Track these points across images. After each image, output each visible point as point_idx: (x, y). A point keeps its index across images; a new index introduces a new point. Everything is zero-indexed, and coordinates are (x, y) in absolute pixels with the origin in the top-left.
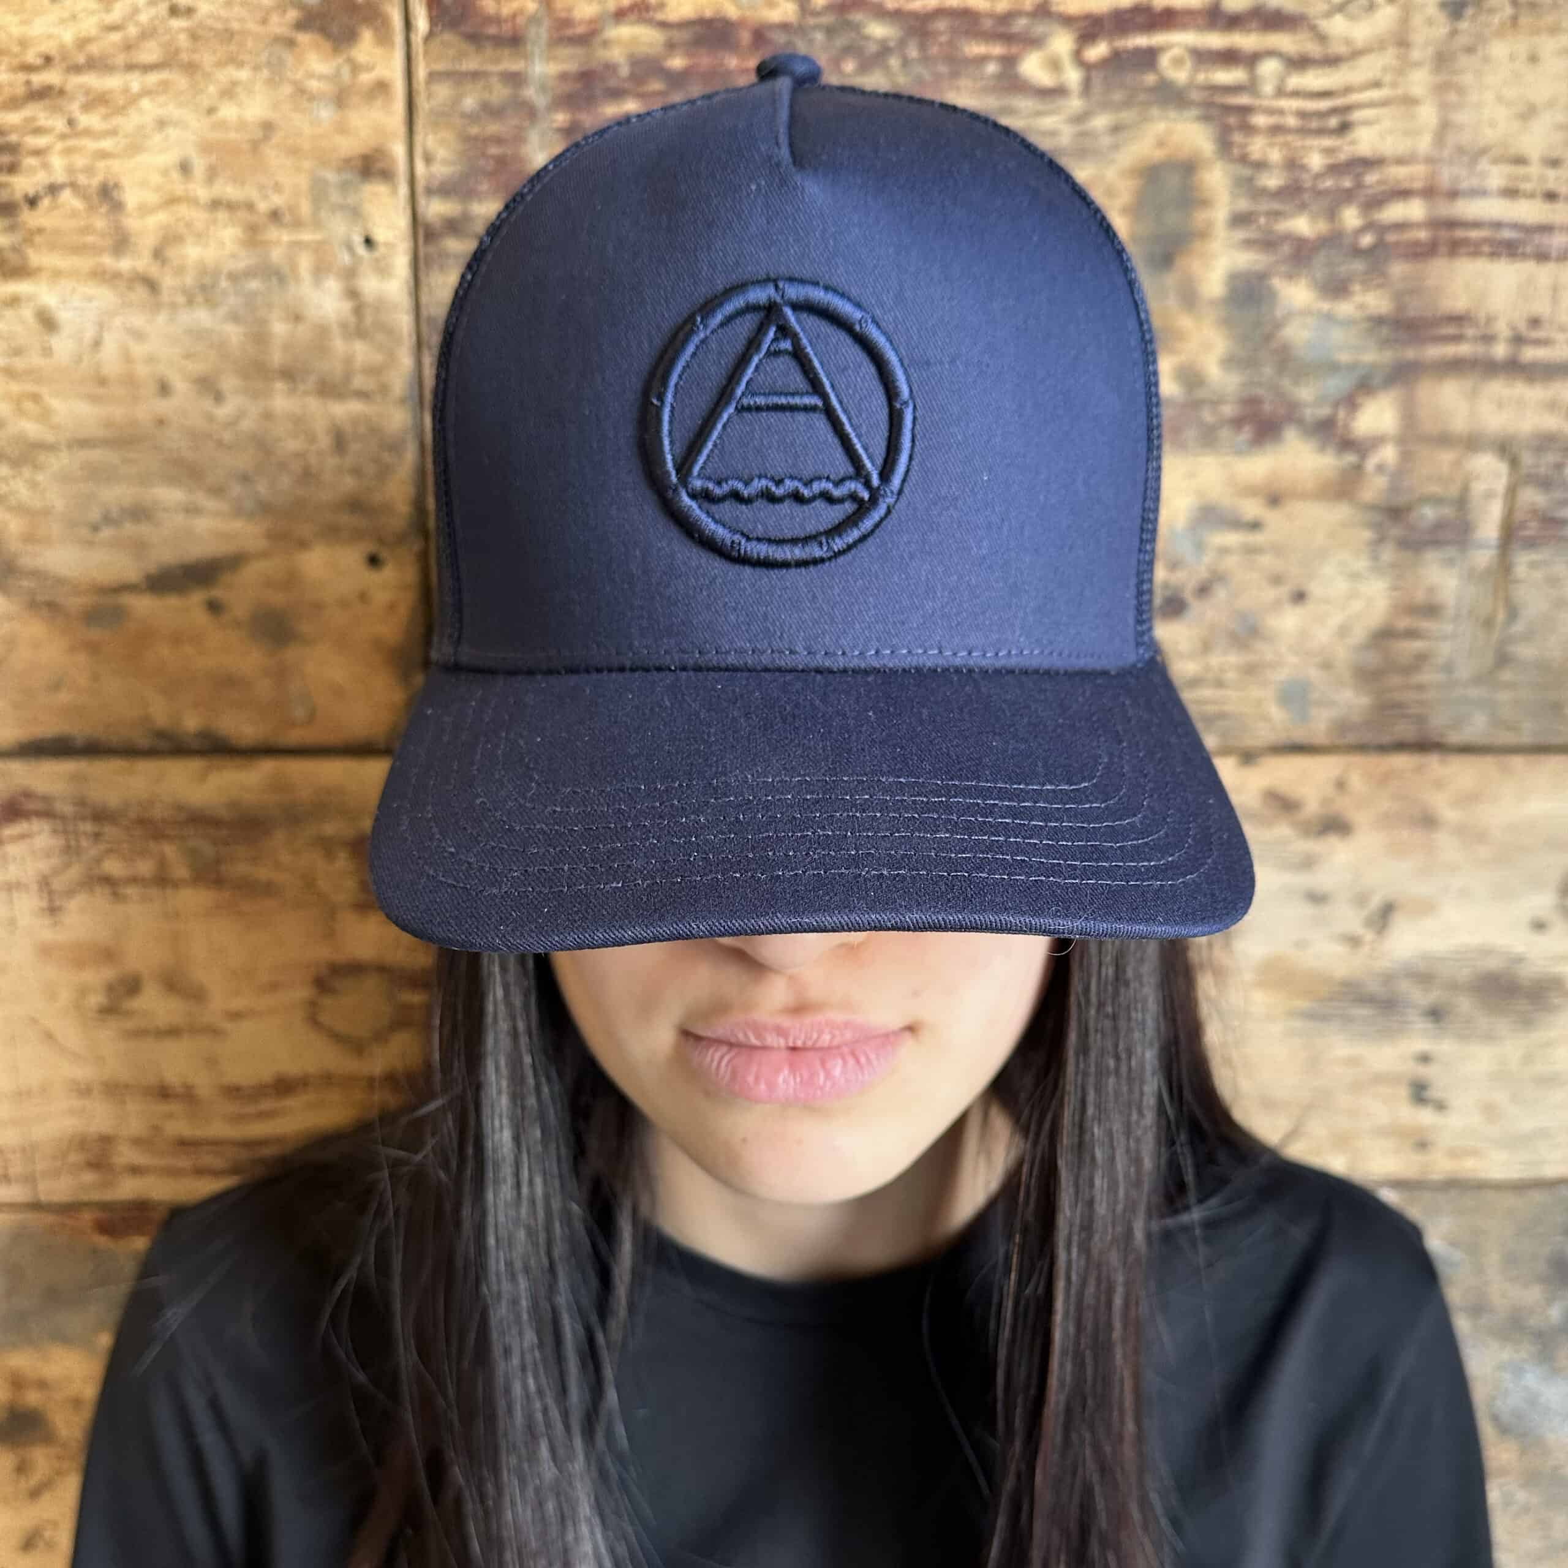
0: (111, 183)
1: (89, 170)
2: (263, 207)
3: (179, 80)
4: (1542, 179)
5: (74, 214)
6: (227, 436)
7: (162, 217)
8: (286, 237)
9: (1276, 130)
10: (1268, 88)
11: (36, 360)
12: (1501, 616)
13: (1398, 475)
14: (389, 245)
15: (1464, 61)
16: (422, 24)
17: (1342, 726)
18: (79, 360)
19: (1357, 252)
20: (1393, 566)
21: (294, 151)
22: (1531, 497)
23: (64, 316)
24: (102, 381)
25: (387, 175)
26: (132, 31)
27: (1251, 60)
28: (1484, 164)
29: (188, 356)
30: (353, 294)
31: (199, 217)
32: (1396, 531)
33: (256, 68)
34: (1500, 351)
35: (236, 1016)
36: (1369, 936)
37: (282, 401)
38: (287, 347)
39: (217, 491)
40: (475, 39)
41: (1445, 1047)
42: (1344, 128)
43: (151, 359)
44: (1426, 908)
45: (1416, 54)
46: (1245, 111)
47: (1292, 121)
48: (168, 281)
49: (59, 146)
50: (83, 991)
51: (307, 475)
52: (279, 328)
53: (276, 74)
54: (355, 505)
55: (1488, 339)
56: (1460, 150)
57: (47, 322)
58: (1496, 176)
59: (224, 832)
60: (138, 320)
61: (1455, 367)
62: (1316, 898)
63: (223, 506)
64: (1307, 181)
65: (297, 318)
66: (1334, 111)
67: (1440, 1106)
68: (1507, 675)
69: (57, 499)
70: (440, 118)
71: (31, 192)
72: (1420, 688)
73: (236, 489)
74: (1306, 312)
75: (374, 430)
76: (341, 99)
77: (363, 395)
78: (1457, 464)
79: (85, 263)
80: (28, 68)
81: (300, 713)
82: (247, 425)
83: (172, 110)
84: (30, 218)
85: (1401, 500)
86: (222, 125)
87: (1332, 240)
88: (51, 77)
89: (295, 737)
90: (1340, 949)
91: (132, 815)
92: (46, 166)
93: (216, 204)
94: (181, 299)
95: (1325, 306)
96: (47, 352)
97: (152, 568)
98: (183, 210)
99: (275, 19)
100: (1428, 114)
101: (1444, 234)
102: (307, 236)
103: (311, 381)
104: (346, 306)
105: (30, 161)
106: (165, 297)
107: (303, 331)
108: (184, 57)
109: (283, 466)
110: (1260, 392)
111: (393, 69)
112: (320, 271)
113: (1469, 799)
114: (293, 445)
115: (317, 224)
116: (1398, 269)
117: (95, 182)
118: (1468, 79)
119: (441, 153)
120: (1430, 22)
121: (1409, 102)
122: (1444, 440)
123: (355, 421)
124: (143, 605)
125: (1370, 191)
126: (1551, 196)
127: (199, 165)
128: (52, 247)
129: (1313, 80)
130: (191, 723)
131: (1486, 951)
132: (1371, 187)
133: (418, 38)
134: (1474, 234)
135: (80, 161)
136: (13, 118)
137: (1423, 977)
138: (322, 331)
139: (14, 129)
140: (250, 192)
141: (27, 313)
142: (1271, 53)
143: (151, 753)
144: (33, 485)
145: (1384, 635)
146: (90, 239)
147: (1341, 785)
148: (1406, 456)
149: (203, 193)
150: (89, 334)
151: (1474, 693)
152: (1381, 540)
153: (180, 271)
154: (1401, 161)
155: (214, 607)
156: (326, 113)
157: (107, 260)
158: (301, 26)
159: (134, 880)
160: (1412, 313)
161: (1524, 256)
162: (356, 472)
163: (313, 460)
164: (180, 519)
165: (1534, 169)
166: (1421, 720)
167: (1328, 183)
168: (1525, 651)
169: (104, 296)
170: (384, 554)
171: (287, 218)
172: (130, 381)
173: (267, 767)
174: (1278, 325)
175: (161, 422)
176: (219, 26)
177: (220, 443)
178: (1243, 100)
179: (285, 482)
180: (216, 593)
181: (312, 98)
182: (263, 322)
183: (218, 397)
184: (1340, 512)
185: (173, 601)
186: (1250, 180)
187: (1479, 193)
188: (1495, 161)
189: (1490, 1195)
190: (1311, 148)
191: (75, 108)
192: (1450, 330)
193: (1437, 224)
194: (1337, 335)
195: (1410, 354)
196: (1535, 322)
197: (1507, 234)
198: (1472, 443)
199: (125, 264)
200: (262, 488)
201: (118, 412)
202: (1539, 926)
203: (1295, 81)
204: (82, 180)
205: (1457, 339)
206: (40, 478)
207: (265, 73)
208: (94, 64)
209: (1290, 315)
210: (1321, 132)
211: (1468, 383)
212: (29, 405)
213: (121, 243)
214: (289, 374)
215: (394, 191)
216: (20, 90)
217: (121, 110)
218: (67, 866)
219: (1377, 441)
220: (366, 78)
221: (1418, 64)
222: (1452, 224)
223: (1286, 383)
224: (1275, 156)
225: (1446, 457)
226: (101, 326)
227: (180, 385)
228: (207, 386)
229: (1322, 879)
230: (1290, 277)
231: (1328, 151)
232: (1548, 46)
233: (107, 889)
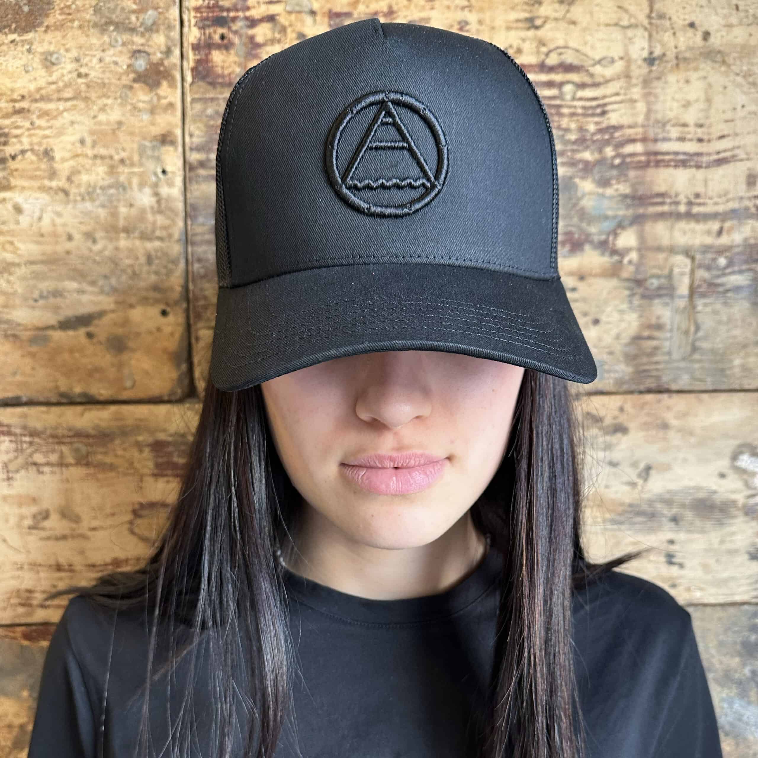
0: (49, 149)
1: (40, 144)
2: (117, 157)
3: (81, 105)
4: (696, 133)
5: (32, 162)
6: (97, 258)
7: (72, 163)
8: (126, 170)
9: (573, 115)
10: (568, 97)
11: (12, 226)
12: (692, 329)
13: (639, 266)
14: (173, 173)
15: (655, 84)
16: (189, 78)
17: (619, 382)
18: (31, 225)
19: (613, 166)
20: (640, 306)
21: (132, 134)
22: (702, 274)
23: (25, 206)
24: (42, 235)
25: (173, 143)
26: (61, 84)
27: (561, 85)
28: (668, 127)
29: (81, 223)
30: (156, 194)
31: (88, 162)
32: (640, 291)
33: (115, 99)
34: (682, 208)
35: (94, 529)
36: (640, 482)
37: (123, 243)
38: (125, 219)
39: (93, 283)
40: (213, 84)
41: (681, 536)
42: (604, 113)
43: (64, 225)
44: (667, 468)
45: (634, 81)
46: (559, 107)
47: (580, 111)
48: (73, 191)
49: (27, 133)
50: (22, 518)
51: (135, 275)
52: (123, 210)
53: (124, 100)
54: (156, 288)
55: (677, 203)
56: (657, 122)
57: (18, 210)
58: (674, 132)
59: (91, 440)
60: (59, 208)
61: (662, 216)
62: (613, 464)
63: (96, 290)
64: (588, 137)
65: (131, 205)
66: (598, 106)
67: (681, 566)
68: (697, 356)
69: (19, 288)
70: (197, 118)
71: (13, 154)
72: (657, 363)
73: (101, 282)
74: (590, 194)
75: (166, 254)
76: (152, 111)
77: (160, 239)
78: (666, 259)
79: (36, 184)
80: (14, 101)
81: (128, 384)
82: (107, 253)
83: (77, 117)
84: (12, 165)
85: (640, 277)
86: (100, 123)
87: (601, 162)
88: (24, 104)
89: (125, 395)
90: (627, 488)
91: (48, 432)
92: (20, 142)
93: (95, 157)
94: (79, 198)
95: (600, 190)
96: (18, 223)
97: (61, 318)
98: (80, 160)
99: (124, 78)
100: (641, 107)
101: (652, 158)
102: (136, 170)
103: (137, 234)
104: (153, 200)
105: (14, 140)
106: (71, 197)
107: (134, 211)
108: (83, 95)
109: (123, 271)
110: (573, 229)
111: (176, 98)
112: (142, 185)
113: (685, 415)
114: (128, 262)
115: (141, 165)
116: (632, 174)
117: (42, 148)
118: (658, 91)
119: (197, 133)
120: (640, 67)
121: (633, 101)
122: (659, 249)
123: (156, 251)
124: (57, 335)
125: (617, 140)
126: (700, 140)
127: (89, 141)
128: (22, 177)
129: (588, 93)
130: (78, 390)
131: (698, 488)
132: (618, 138)
133: (187, 85)
134: (667, 157)
135: (35, 140)
136: (7, 122)
137: (669, 502)
138: (143, 211)
139: (7, 126)
140: (112, 152)
141: (9, 206)
142: (568, 82)
143: (58, 404)
144: (8, 282)
145: (637, 339)
146: (38, 173)
147: (621, 409)
148: (642, 257)
149: (90, 153)
150: (37, 214)
151: (682, 365)
152: (632, 295)
153: (79, 186)
154: (630, 127)
155: (90, 335)
156: (146, 117)
157: (46, 182)
158: (135, 80)
159: (48, 464)
160: (640, 193)
161: (691, 167)
162: (156, 273)
163: (137, 268)
164: (75, 295)
165: (692, 129)
166: (658, 378)
167: (598, 137)
168: (705, 345)
169: (45, 198)
170: (168, 309)
171: (128, 162)
172: (55, 235)
173: (113, 408)
174: (579, 199)
175: (68, 253)
176: (99, 81)
177: (95, 261)
178: (558, 102)
179: (124, 278)
180: (91, 329)
181: (140, 111)
182: (116, 207)
183: (95, 241)
184: (614, 282)
185: (71, 333)
186: (563, 136)
187: (666, 139)
188: (674, 126)
189: (709, 610)
190: (589, 122)
191: (34, 117)
192: (659, 200)
193: (648, 153)
194: (606, 203)
195: (641, 211)
196: (697, 196)
197: (681, 157)
198: (672, 250)
199: (54, 184)
200: (113, 281)
201: (48, 249)
202: (722, 476)
203: (580, 94)
204: (36, 148)
205: (662, 204)
206: (12, 278)
207: (119, 101)
208: (42, 99)
209: (584, 195)
210: (593, 115)
211: (669, 223)
212: (8, 246)
213: (53, 174)
214: (127, 230)
215: (176, 149)
216: (10, 110)
217: (55, 118)
218: (16, 458)
219: (628, 250)
220: (164, 102)
221: (636, 85)
222: (656, 153)
223: (584, 225)
224: (573, 126)
225: (661, 256)
226: (42, 211)
227: (77, 236)
228: (90, 236)
229: (616, 455)
230: (583, 178)
231: (597, 123)
232: (693, 76)
233: (34, 468)
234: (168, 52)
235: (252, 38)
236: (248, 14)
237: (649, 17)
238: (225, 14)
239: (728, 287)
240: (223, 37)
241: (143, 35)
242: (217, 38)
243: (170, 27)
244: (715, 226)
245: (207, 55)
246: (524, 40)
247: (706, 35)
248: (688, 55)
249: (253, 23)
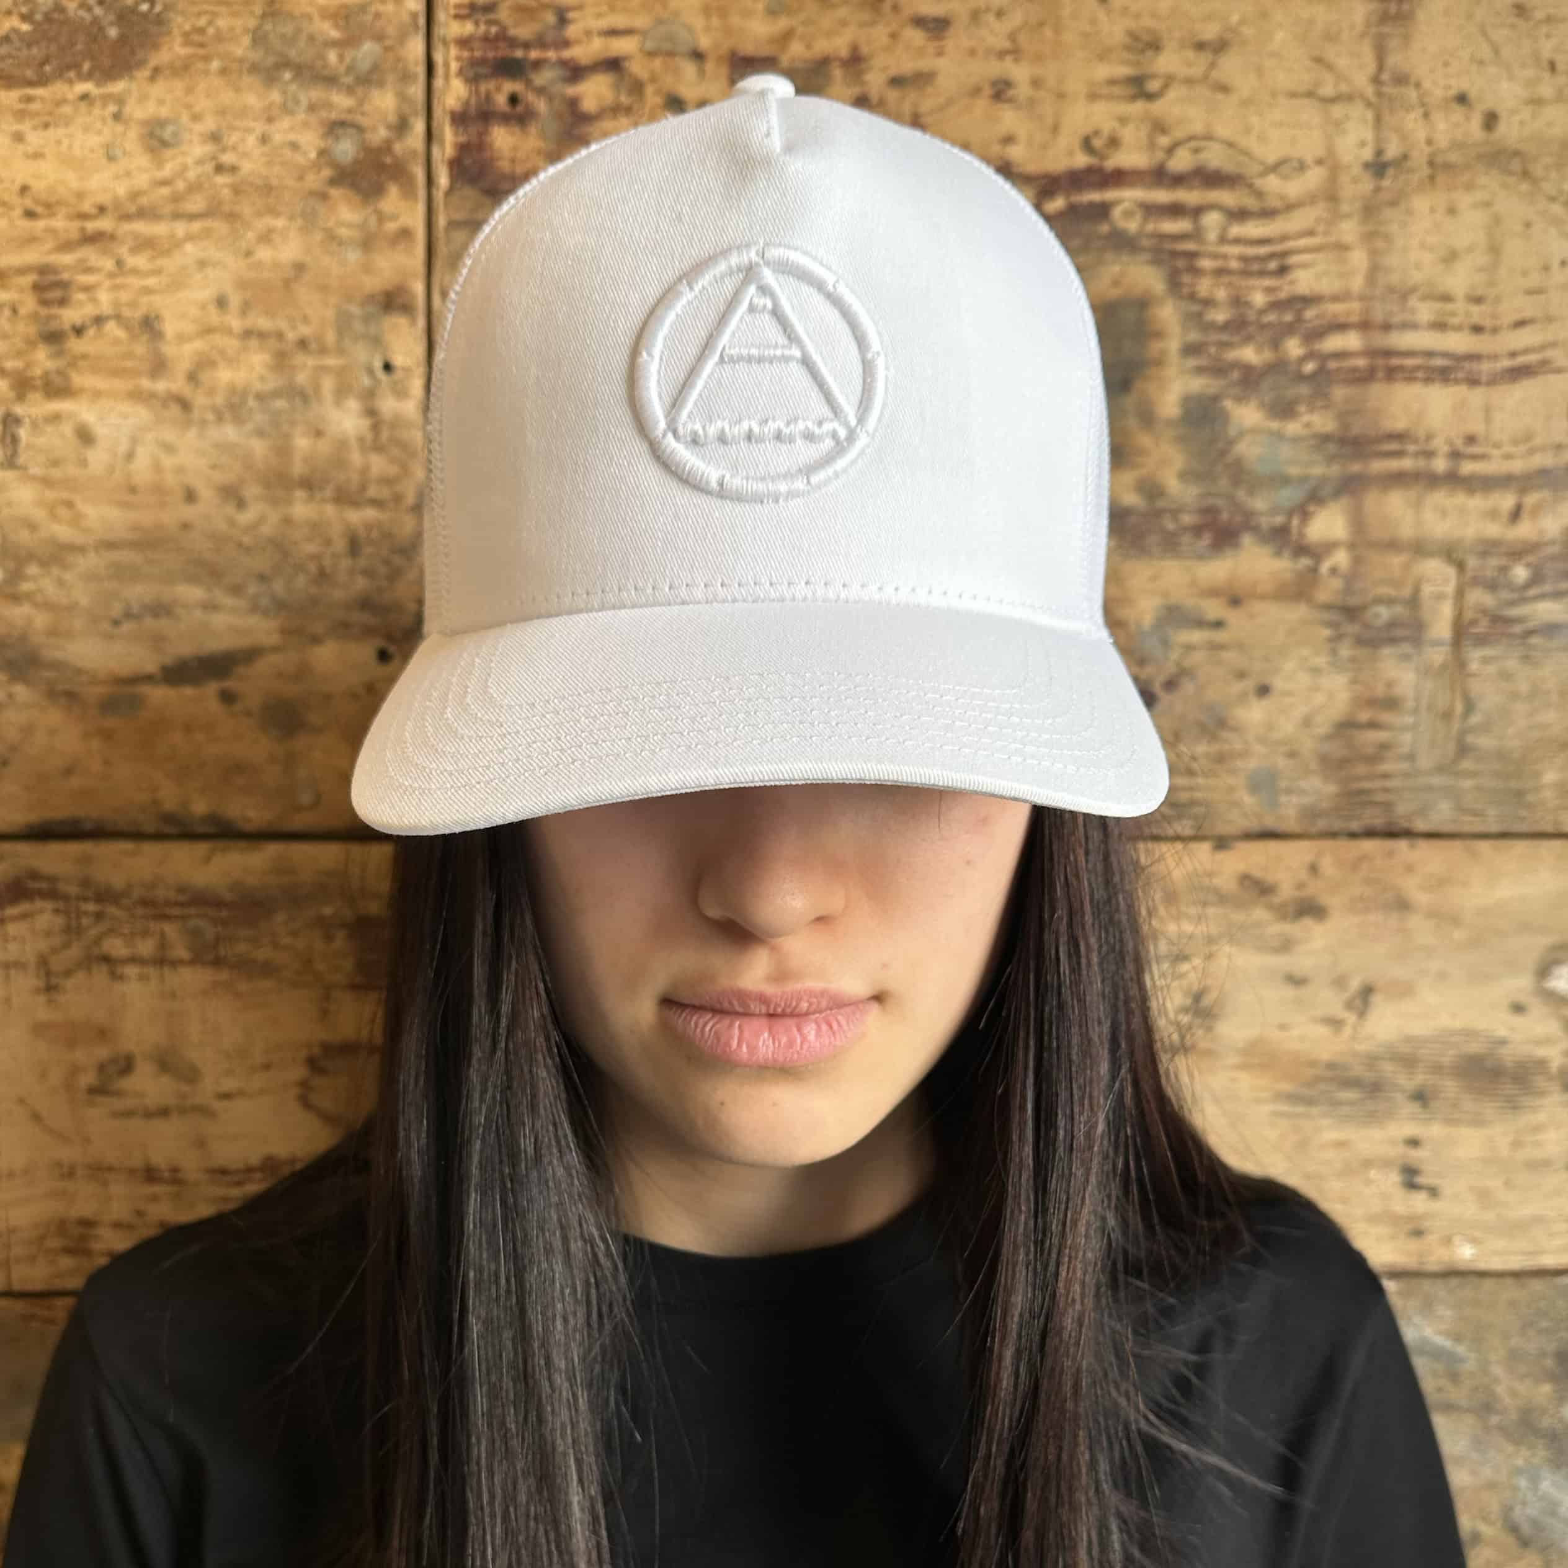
0: (153, 315)
1: (133, 304)
2: (291, 336)
3: (220, 227)
4: (1467, 314)
5: (116, 342)
6: (246, 540)
7: (198, 345)
8: (311, 362)
9: (1220, 272)
10: (1212, 236)
11: (72, 470)
12: (1459, 708)
13: (1351, 578)
14: (407, 370)
15: (1388, 213)
16: (443, 179)
17: (1310, 813)
18: (111, 469)
19: (1301, 378)
20: (1353, 660)
21: (324, 288)
22: (1478, 597)
23: (100, 431)
24: (133, 490)
25: (407, 309)
26: (181, 185)
27: (1197, 212)
28: (1413, 302)
29: (214, 467)
30: (371, 412)
31: (231, 344)
32: (1352, 629)
33: (292, 218)
34: (1440, 465)
35: (227, 1096)
36: (1351, 1018)
37: (302, 509)
38: (305, 460)
39: (236, 590)
41: (1434, 1131)
42: (1283, 270)
43: (180, 470)
44: (1404, 990)
45: (1345, 208)
46: (1193, 255)
47: (1234, 265)
48: (200, 400)
49: (108, 283)
50: (75, 1070)
51: (323, 576)
52: (302, 443)
53: (309, 221)
54: (365, 603)
55: (1429, 454)
56: (1391, 290)
57: (85, 436)
58: (1425, 312)
59: (224, 913)
60: (169, 435)
61: (1399, 479)
62: (1296, 981)
63: (241, 603)
64: (1251, 316)
65: (319, 434)
66: (1272, 256)
67: (1433, 1192)
68: (1467, 764)
69: (82, 596)
71: (78, 322)
72: (1386, 776)
73: (253, 589)
74: (1255, 431)
75: (388, 535)
76: (367, 243)
77: (376, 503)
78: (1407, 567)
79: (120, 385)
80: (83, 216)
81: (306, 798)
82: (266, 530)
83: (213, 253)
84: (76, 345)
85: (1354, 601)
86: (259, 265)
87: (1278, 367)
88: (105, 224)
89: (299, 822)
90: (1323, 1031)
91: (136, 894)
92: (94, 300)
93: (247, 334)
94: (210, 417)
95: (1275, 425)
96: (83, 463)
97: (168, 660)
98: (218, 339)
99: (310, 176)
100: (1359, 259)
101: (1381, 362)
102: (331, 361)
103: (329, 493)
104: (364, 424)
105: (81, 296)
106: (196, 414)
107: (324, 447)
108: (226, 208)
109: (300, 568)
110: (1219, 502)
111: (415, 218)
112: (341, 393)
113: (1441, 883)
114: (311, 548)
115: (341, 351)
116: (1339, 393)
117: (138, 314)
118: (1394, 228)
120: (1355, 180)
121: (1342, 248)
122: (1393, 545)
123: (369, 527)
124: (158, 694)
125: (1309, 325)
126: (1477, 329)
127: (235, 300)
128: (95, 370)
129: (1253, 229)
130: (200, 807)
131: (1469, 1034)
132: (1310, 321)
133: (439, 196)
134: (1410, 362)
135: (124, 296)
136: (67, 259)
137: (1409, 1062)
138: (342, 444)
139: (67, 268)
140: (282, 324)
141: (67, 429)
142: (1212, 207)
143: (158, 837)
144: (61, 583)
145: (1346, 726)
146: (129, 364)
147: (1314, 869)
148: (1357, 561)
149: (236, 324)
150: (123, 448)
151: (1437, 781)
152: (1337, 638)
153: (211, 392)
154: (1335, 298)
155: (228, 698)
156: (353, 256)
157: (145, 383)
158: (333, 182)
159: (133, 960)
160: (1356, 430)
161: (1457, 382)
162: (368, 573)
163: (327, 562)
164: (198, 613)
165: (1460, 306)
166: (1388, 806)
167: (1271, 317)
168: (1485, 742)
169: (141, 414)
170: (392, 649)
171: (313, 346)
172: (159, 490)
173: (273, 849)
174: (1231, 442)
175: (186, 526)
176: (259, 182)
177: (240, 545)
178: (1190, 246)
179: (301, 581)
180: (230, 684)
181: (341, 243)
182: (287, 437)
183: (241, 504)
184: (1299, 612)
185: (188, 691)
186: (1200, 315)
187: (1409, 326)
188: (1425, 298)
189: (1488, 1284)
190: (1253, 288)
191: (123, 251)
192: (1394, 446)
193: (1371, 353)
194: (1286, 451)
195: (1356, 468)
196: (1471, 439)
197: (1438, 362)
198: (1420, 548)
199: (161, 386)
200: (278, 587)
201: (146, 518)
202: (1518, 1008)
203: (1236, 230)
204: (127, 313)
205: (1399, 454)
206: (68, 576)
207: (299, 222)
208: (142, 214)
209: (1241, 434)
210: (1262, 273)
211: (1412, 494)
212: (63, 512)
213: (159, 367)
214: (308, 484)
215: (412, 323)
216: (75, 235)
217: (167, 253)
218: (67, 945)
219: (1330, 547)
220: (391, 226)
221: (1348, 216)
222: (1388, 353)
223: (1241, 494)
224: (1221, 294)
225: (1397, 561)
226: (134, 441)
227: (206, 494)
228: (232, 494)
229: (1301, 961)
230: (1240, 399)
231: (1269, 290)
232: (1464, 200)
233: (104, 968)
234: (402, 126)
235: (573, 103)
236: (567, 54)
237: (1376, 80)
238: (519, 53)
239: (1531, 625)
240: (513, 100)
241: (350, 91)
242: (501, 100)
243: (406, 77)
244: (1506, 501)
245: (481, 135)
246: (1123, 120)
247: (1491, 120)
248: (1453, 157)
249: (576, 72)
